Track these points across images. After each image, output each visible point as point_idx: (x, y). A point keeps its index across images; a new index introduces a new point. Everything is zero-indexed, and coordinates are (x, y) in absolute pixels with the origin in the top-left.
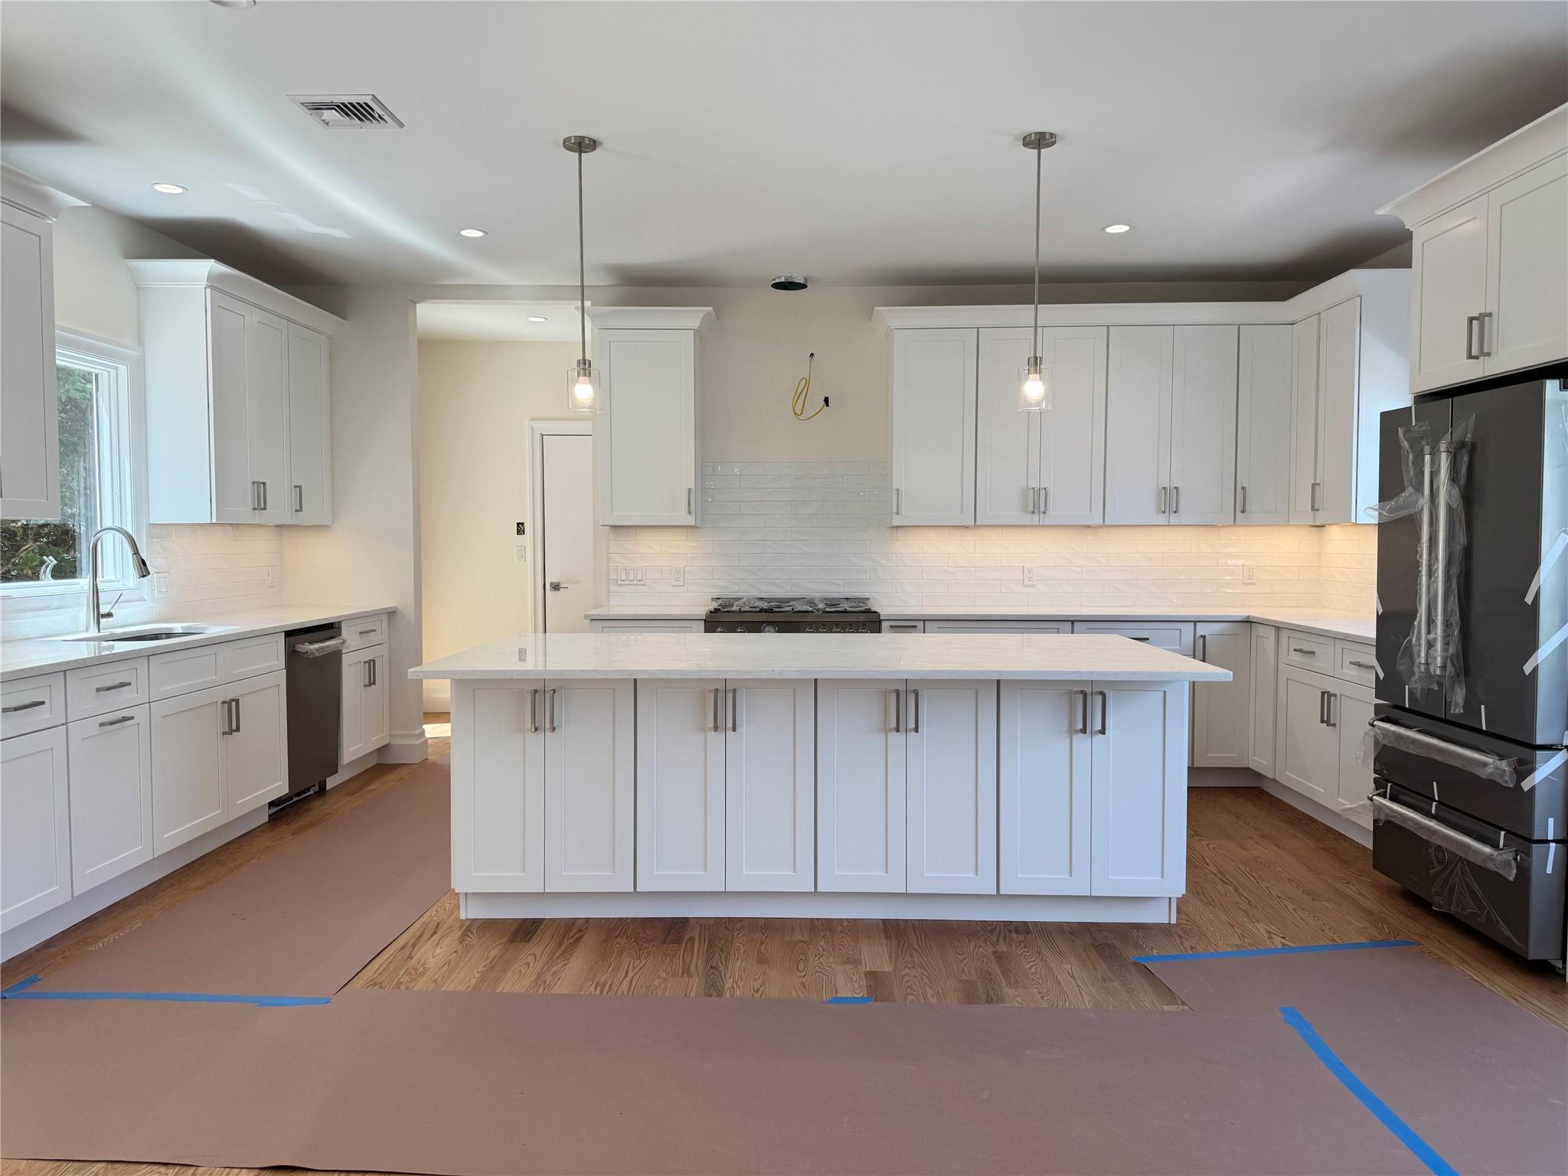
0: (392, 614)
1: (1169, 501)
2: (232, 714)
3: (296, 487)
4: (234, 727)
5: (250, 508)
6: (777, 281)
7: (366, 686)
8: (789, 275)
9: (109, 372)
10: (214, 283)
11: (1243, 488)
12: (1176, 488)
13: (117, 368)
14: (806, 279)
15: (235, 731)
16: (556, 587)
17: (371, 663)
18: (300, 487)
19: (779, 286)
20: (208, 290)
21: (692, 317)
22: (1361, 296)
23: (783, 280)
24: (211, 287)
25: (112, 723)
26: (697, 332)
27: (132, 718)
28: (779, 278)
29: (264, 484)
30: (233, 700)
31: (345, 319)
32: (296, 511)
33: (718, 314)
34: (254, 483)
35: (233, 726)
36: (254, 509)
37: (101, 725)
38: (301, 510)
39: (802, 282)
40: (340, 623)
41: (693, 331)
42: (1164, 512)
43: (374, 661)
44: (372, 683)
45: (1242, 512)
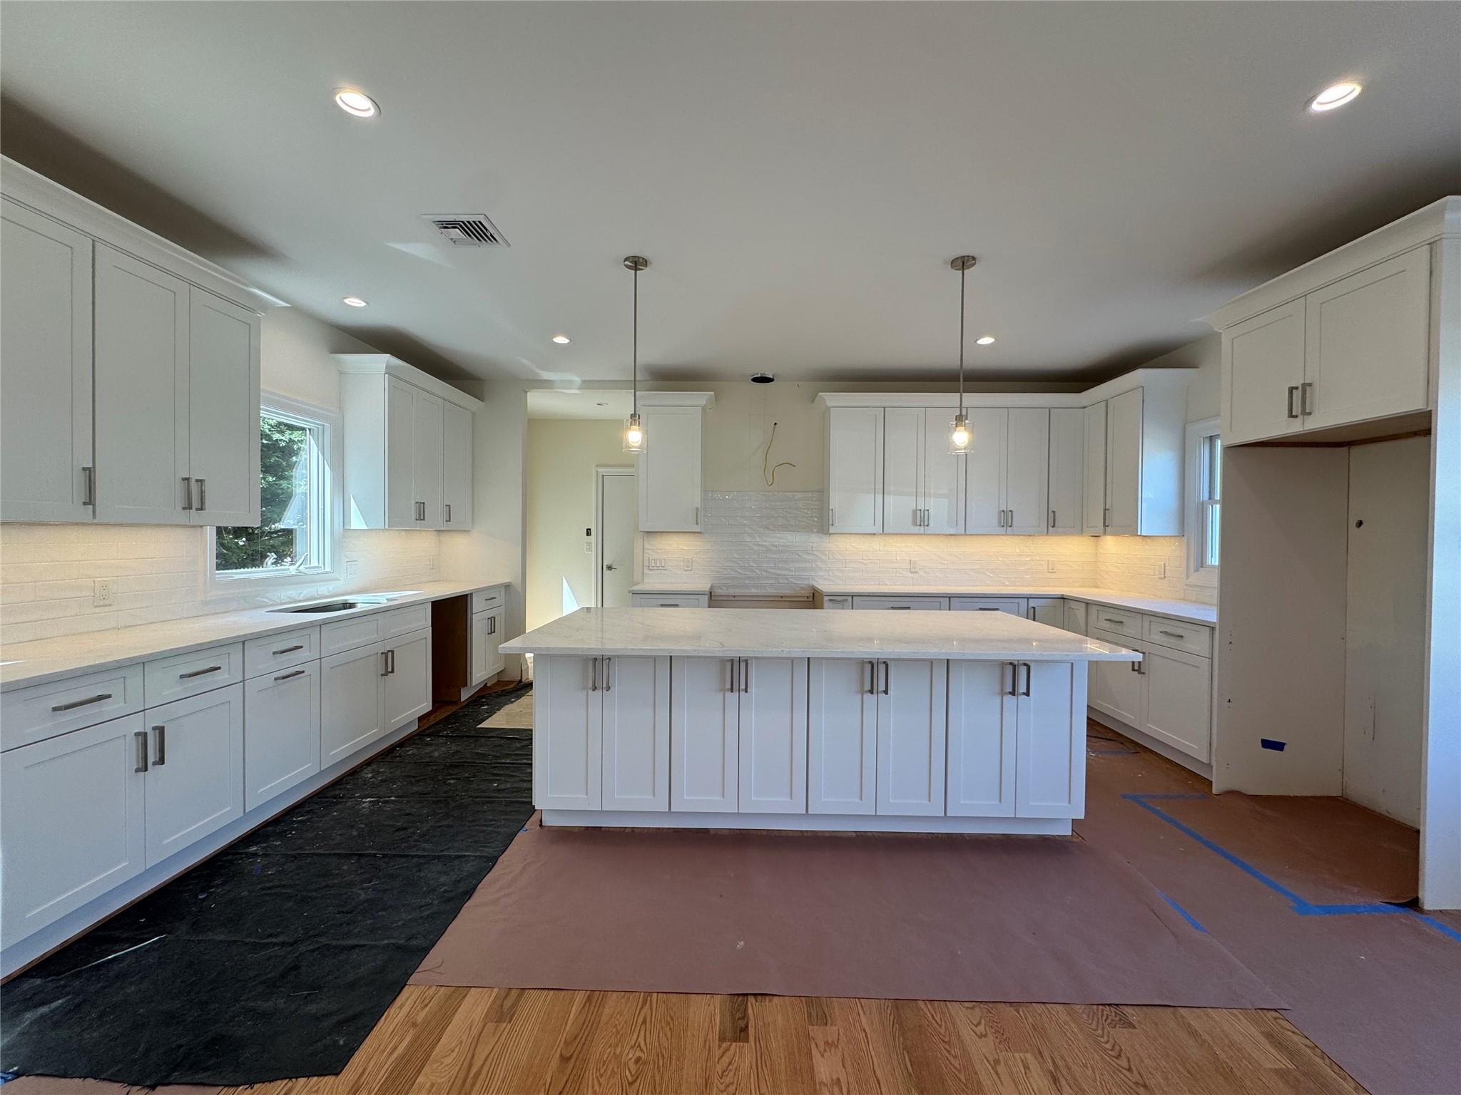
0: (507, 586)
1: (1007, 521)
2: (388, 663)
3: (447, 505)
4: (390, 670)
5: (414, 520)
6: (756, 376)
7: (489, 634)
8: (763, 372)
9: (318, 428)
10: (390, 371)
11: (1053, 512)
12: (1011, 511)
13: (323, 426)
14: (773, 376)
15: (391, 672)
16: (610, 568)
17: (492, 619)
18: (449, 506)
19: (756, 380)
20: (387, 375)
21: (698, 399)
22: (1143, 387)
23: (759, 376)
24: (390, 374)
25: (284, 678)
26: (704, 408)
27: (303, 672)
28: (757, 374)
29: (424, 503)
30: (389, 651)
31: (482, 401)
32: (447, 521)
33: (717, 398)
34: (417, 503)
35: (388, 670)
36: (417, 520)
37: (276, 679)
38: (450, 521)
39: (771, 377)
40: (472, 594)
41: (700, 408)
42: (1003, 526)
43: (494, 618)
44: (493, 632)
45: (1053, 527)
